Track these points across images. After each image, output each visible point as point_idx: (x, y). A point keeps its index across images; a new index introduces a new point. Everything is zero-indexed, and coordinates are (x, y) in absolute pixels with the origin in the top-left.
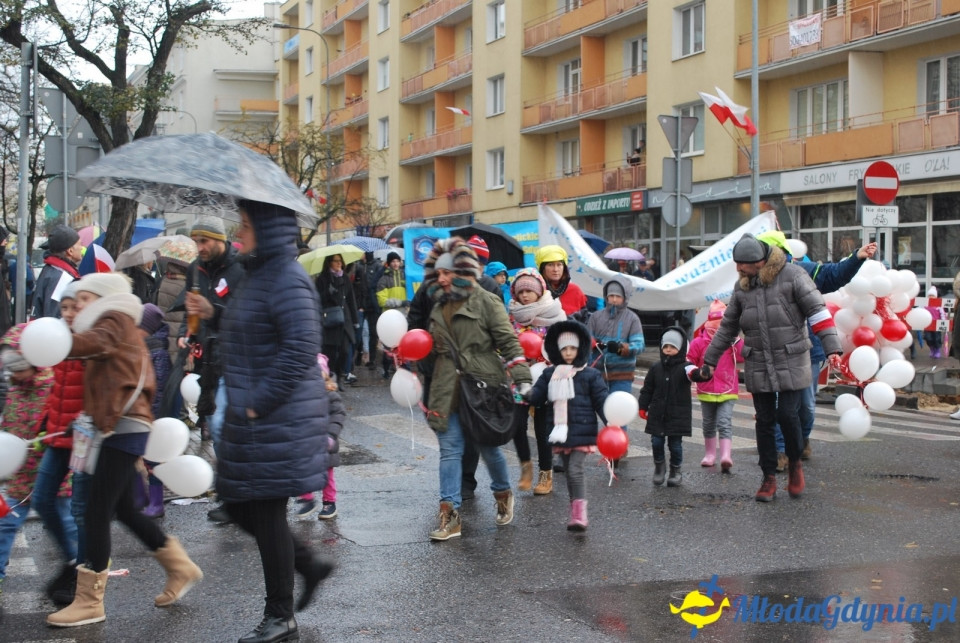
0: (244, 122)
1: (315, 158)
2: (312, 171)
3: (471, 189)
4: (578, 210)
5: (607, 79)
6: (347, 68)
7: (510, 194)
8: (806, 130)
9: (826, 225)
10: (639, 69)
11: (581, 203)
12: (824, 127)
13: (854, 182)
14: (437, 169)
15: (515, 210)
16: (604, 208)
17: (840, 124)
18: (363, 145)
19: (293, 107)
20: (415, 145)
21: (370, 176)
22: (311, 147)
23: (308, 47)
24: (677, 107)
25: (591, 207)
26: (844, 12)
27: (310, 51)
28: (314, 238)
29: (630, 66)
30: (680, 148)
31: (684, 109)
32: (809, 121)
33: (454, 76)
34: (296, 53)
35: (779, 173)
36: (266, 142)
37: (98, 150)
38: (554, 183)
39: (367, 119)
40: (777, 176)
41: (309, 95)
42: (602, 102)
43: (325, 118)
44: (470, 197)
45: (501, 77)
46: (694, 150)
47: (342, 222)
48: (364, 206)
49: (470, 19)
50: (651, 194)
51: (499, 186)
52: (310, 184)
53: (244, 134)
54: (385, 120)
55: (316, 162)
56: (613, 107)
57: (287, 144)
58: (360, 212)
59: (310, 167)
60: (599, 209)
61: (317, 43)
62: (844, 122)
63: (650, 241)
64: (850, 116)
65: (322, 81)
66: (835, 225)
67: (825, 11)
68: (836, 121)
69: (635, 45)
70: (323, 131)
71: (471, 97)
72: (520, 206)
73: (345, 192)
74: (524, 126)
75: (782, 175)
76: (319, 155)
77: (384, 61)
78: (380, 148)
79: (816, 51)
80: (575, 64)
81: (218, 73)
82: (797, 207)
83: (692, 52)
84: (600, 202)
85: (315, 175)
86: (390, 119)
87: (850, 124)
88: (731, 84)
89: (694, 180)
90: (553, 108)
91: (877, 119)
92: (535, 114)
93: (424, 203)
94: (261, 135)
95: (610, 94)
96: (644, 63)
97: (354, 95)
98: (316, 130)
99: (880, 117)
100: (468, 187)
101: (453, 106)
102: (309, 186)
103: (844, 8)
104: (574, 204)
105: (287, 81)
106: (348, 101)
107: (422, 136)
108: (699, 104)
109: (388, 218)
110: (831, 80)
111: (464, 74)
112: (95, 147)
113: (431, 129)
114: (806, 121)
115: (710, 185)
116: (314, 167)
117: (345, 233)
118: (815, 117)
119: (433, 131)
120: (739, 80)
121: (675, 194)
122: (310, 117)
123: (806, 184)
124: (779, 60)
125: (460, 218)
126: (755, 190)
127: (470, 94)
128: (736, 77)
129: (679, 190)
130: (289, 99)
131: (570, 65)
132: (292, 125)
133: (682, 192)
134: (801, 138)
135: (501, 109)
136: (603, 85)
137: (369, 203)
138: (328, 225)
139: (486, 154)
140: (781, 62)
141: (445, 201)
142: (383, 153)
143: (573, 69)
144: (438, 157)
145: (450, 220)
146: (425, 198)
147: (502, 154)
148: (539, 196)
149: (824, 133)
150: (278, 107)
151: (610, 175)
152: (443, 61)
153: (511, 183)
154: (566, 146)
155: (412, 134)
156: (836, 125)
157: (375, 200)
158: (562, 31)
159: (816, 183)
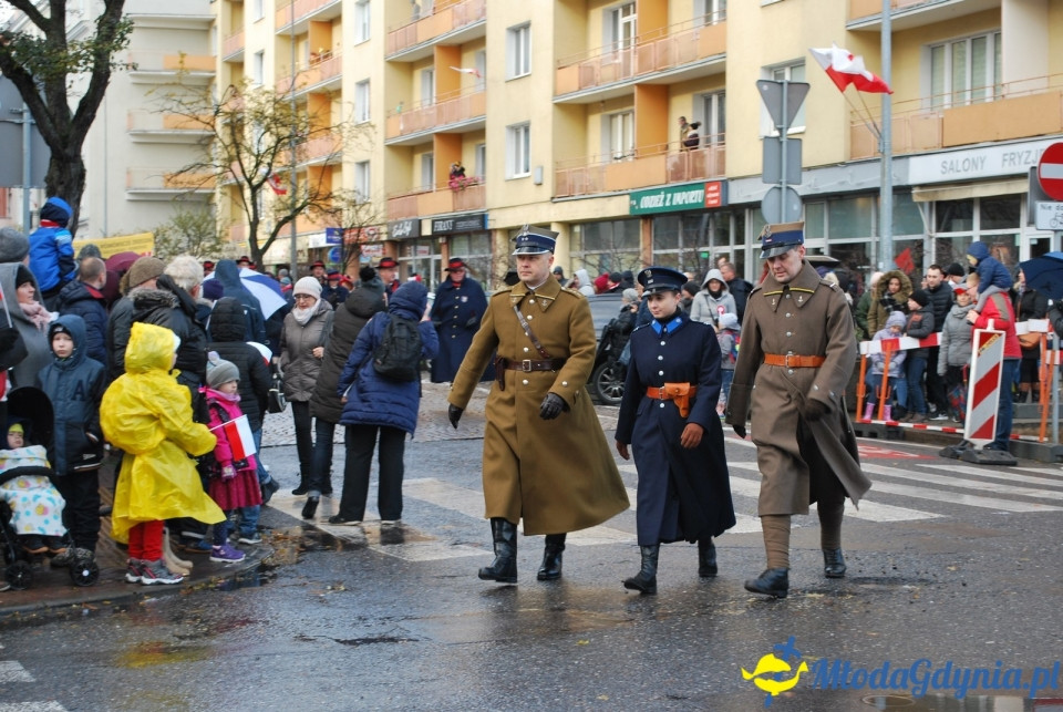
0: (180, 84)
1: (277, 135)
2: (272, 152)
3: (484, 179)
4: (632, 207)
5: (674, 29)
6: (312, 12)
7: (539, 185)
8: (942, 100)
9: (970, 228)
10: (715, 17)
11: (636, 197)
12: (968, 95)
13: (1025, 169)
14: (437, 150)
15: (545, 206)
16: (667, 204)
17: (989, 92)
18: (335, 120)
19: (237, 65)
20: (406, 119)
21: (345, 158)
24: (769, 69)
25: (651, 203)
28: (274, 243)
29: (703, 13)
30: (784, 126)
31: (775, 69)
32: (947, 89)
33: (461, 23)
35: (908, 157)
36: (212, 113)
37: (21, 125)
38: (601, 170)
39: (340, 80)
40: (904, 161)
41: (258, 50)
42: (665, 62)
43: (290, 81)
44: (483, 189)
45: (526, 26)
48: (343, 200)
50: (731, 184)
51: (523, 174)
52: (270, 170)
53: (180, 102)
54: (364, 84)
55: (279, 141)
56: (681, 68)
57: (239, 116)
59: (269, 148)
60: (661, 205)
62: (995, 88)
63: (730, 249)
64: (1005, 79)
65: (276, 29)
66: (982, 228)
68: (984, 87)
70: (287, 100)
71: (484, 53)
72: (553, 200)
73: (316, 182)
74: (555, 94)
75: (912, 160)
76: (285, 132)
78: (360, 121)
80: (627, 12)
82: (931, 203)
84: (662, 196)
85: (277, 159)
86: (372, 82)
87: (1004, 91)
88: (842, 35)
89: (804, 166)
90: (596, 72)
91: (1040, 86)
92: (571, 78)
93: (418, 197)
94: (203, 104)
95: (677, 50)
96: (723, 12)
97: (321, 50)
98: (277, 97)
99: (1043, 83)
100: (479, 175)
102: (268, 173)
104: (627, 197)
105: (228, 30)
106: (313, 58)
107: (417, 106)
108: (798, 64)
109: (379, 217)
110: (976, 33)
111: (474, 22)
112: (17, 121)
113: (428, 96)
114: (943, 87)
115: (812, 172)
116: (276, 147)
117: (311, 237)
118: (955, 82)
119: (431, 100)
120: (856, 33)
121: (778, 186)
122: (263, 80)
123: (943, 173)
124: (909, 5)
125: (470, 217)
126: (886, 179)
127: (482, 49)
128: (849, 28)
129: (784, 180)
130: (231, 54)
131: (621, 11)
132: (235, 91)
133: (788, 183)
134: (936, 110)
135: (526, 70)
136: (666, 37)
137: (348, 196)
138: (294, 226)
139: (505, 131)
140: (910, 8)
141: (449, 194)
142: (370, 129)
143: (624, 16)
144: (439, 135)
145: (457, 220)
146: (419, 190)
147: (527, 130)
148: (577, 188)
149: (968, 104)
150: (215, 66)
151: (676, 159)
152: (445, 5)
153: (539, 170)
154: (614, 120)
155: (401, 103)
156: (984, 93)
157: (356, 192)
159: (957, 171)
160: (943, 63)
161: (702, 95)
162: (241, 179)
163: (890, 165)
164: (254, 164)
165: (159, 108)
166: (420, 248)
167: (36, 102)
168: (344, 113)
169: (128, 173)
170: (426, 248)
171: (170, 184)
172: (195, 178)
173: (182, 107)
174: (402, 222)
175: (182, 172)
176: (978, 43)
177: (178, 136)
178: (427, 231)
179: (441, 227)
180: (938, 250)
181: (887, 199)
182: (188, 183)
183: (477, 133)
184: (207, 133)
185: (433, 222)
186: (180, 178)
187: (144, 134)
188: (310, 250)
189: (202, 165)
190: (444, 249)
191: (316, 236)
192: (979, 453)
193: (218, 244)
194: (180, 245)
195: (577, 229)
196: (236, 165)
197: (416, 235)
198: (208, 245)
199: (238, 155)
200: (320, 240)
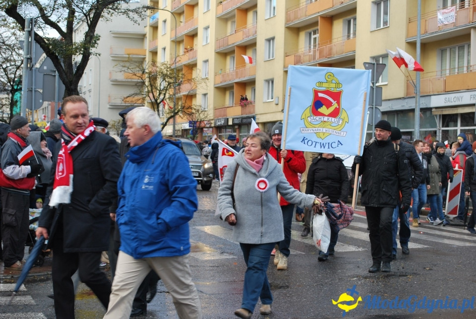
0: (128, 61)
1: (168, 82)
2: (166, 89)
3: (254, 102)
5: (335, 41)
6: (186, 32)
7: (277, 104)
8: (446, 72)
9: (456, 126)
10: (352, 36)
12: (456, 70)
14: (236, 89)
15: (279, 114)
17: (465, 69)
18: (193, 77)
19: (154, 53)
20: (223, 76)
21: (197, 92)
22: (164, 76)
23: (164, 19)
24: (373, 58)
26: (469, 6)
27: (165, 21)
28: (166, 127)
29: (346, 34)
30: (375, 82)
31: (376, 58)
32: (448, 67)
33: (246, 37)
34: (157, 23)
35: (430, 96)
36: (141, 72)
37: (55, 76)
39: (196, 60)
40: (429, 97)
41: (163, 47)
42: (330, 54)
43: (174, 59)
44: (254, 106)
45: (273, 39)
46: (382, 82)
47: (182, 118)
48: (195, 109)
49: (255, 6)
51: (270, 100)
52: (165, 97)
53: (128, 68)
54: (206, 61)
55: (169, 85)
56: (336, 57)
57: (153, 74)
58: (193, 113)
59: (165, 87)
61: (168, 16)
62: (468, 67)
64: (472, 64)
65: (171, 39)
66: (461, 126)
67: (458, 5)
68: (463, 67)
69: (349, 22)
70: (172, 67)
71: (256, 49)
72: (282, 111)
73: (184, 102)
75: (432, 97)
76: (171, 81)
77: (207, 28)
78: (204, 77)
79: (452, 27)
80: (315, 33)
81: (112, 33)
82: (440, 115)
83: (382, 27)
85: (168, 92)
86: (209, 60)
87: (471, 69)
88: (404, 44)
89: (383, 99)
90: (302, 58)
92: (291, 60)
93: (228, 109)
94: (138, 69)
95: (335, 50)
96: (355, 34)
97: (189, 47)
98: (169, 66)
100: (253, 100)
101: (245, 55)
103: (469, 4)
105: (152, 39)
106: (186, 50)
107: (227, 71)
108: (385, 56)
109: (208, 117)
110: (460, 44)
111: (252, 36)
112: (53, 74)
113: (232, 67)
114: (446, 66)
115: (391, 101)
116: (167, 87)
117: (183, 124)
118: (451, 65)
119: (234, 68)
120: (408, 43)
122: (164, 59)
123: (445, 102)
124: (431, 32)
126: (417, 105)
128: (407, 41)
129: (374, 104)
130: (152, 48)
131: (312, 33)
132: (154, 63)
133: (375, 105)
134: (443, 76)
135: (273, 57)
136: (331, 44)
137: (197, 108)
138: (174, 120)
139: (263, 82)
140: (432, 33)
141: (240, 108)
142: (207, 80)
143: (313, 35)
144: (236, 83)
145: (243, 118)
146: (228, 106)
147: (273, 82)
149: (456, 74)
150: (145, 53)
152: (240, 29)
153: (277, 98)
155: (221, 70)
156: (463, 69)
157: (200, 106)
158: (308, 14)
159: (451, 102)
160: (446, 56)
162: (153, 100)
163: (419, 99)
164: (158, 94)
165: (119, 70)
166: (228, 130)
167: (59, 66)
168: (198, 73)
169: (109, 97)
170: (230, 130)
171: (123, 102)
172: (134, 99)
173: (129, 70)
174: (221, 119)
175: (128, 97)
176: (461, 48)
177: (128, 81)
178: (230, 123)
179: (236, 121)
180: (443, 134)
181: (417, 113)
183: (252, 83)
184: (139, 81)
185: (233, 119)
186: (128, 99)
187: (116, 81)
188: (182, 130)
189: (137, 94)
190: (237, 130)
191: (185, 124)
192: (451, 221)
196: (151, 95)
197: (226, 124)
199: (152, 90)
200: (187, 126)
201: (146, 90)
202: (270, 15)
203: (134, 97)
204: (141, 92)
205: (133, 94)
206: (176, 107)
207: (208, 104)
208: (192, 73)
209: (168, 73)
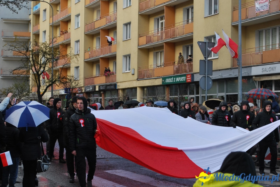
0: (15, 42)
1: (47, 58)
2: (45, 63)
3: (116, 72)
4: (163, 82)
5: (176, 25)
6: (61, 18)
7: (133, 75)
8: (263, 48)
9: (272, 90)
10: (190, 21)
11: (164, 79)
12: (271, 47)
14: (101, 63)
15: (135, 82)
16: (174, 81)
18: (68, 52)
19: (37, 35)
20: (91, 52)
21: (71, 66)
22: (45, 53)
23: (44, 9)
24: (207, 38)
25: (169, 81)
27: (45, 10)
28: (45, 93)
29: (186, 19)
30: (207, 57)
31: (209, 38)
32: (264, 45)
33: (109, 22)
34: (39, 11)
35: (251, 66)
36: (25, 50)
38: (153, 70)
39: (70, 40)
40: (250, 68)
41: (44, 30)
42: (174, 35)
43: (51, 41)
44: (116, 76)
45: (129, 23)
46: (214, 56)
47: (58, 86)
48: (68, 79)
50: (195, 75)
51: (128, 71)
53: (15, 47)
54: (78, 41)
55: (47, 60)
56: (178, 38)
57: (34, 51)
58: (67, 82)
59: (44, 62)
60: (172, 81)
61: (48, 7)
63: (194, 96)
65: (50, 24)
66: (275, 90)
68: (276, 44)
69: (188, 10)
70: (50, 46)
71: (116, 32)
72: (138, 80)
73: (60, 73)
74: (138, 45)
77: (78, 16)
78: (76, 53)
79: (267, 14)
80: (162, 19)
81: (3, 20)
82: (259, 82)
83: (213, 14)
85: (47, 66)
86: (80, 41)
88: (229, 28)
89: (213, 70)
90: (152, 39)
92: (143, 40)
93: (95, 78)
94: (23, 48)
95: (177, 32)
96: (192, 19)
97: (64, 30)
98: (47, 45)
100: (115, 71)
101: (108, 36)
102: (44, 70)
104: (161, 79)
105: (35, 24)
106: (61, 33)
107: (94, 48)
109: (79, 85)
110: (273, 27)
111: (113, 22)
113: (98, 46)
114: (263, 44)
115: (221, 71)
117: (60, 91)
118: (267, 43)
120: (233, 26)
121: (205, 76)
122: (44, 40)
123: (262, 72)
125: (111, 85)
126: (240, 74)
127: (115, 31)
128: (232, 25)
129: (206, 74)
130: (35, 32)
131: (160, 19)
132: (36, 43)
133: (208, 75)
134: (260, 51)
135: (129, 37)
136: (174, 27)
138: (52, 87)
139: (122, 57)
140: (252, 18)
141: (104, 77)
142: (77, 56)
144: (100, 58)
145: (107, 86)
146: (95, 76)
147: (130, 57)
148: (145, 76)
149: (270, 49)
150: (30, 35)
151: (177, 67)
152: (104, 16)
153: (133, 70)
154: (158, 54)
155: (89, 48)
156: (276, 46)
157: (72, 76)
158: (156, 4)
159: (267, 71)
160: (263, 36)
161: (186, 46)
162: (35, 73)
163: (241, 69)
164: (39, 67)
165: (8, 49)
166: (95, 95)
168: (71, 51)
169: (1, 70)
170: (97, 95)
171: (11, 74)
172: (20, 72)
173: (16, 49)
174: (90, 86)
175: (15, 70)
176: (274, 30)
178: (97, 89)
179: (101, 88)
181: (240, 80)
182: (18, 73)
183: (113, 58)
184: (24, 57)
185: (99, 87)
186: (15, 72)
187: (7, 57)
188: (59, 95)
189: (22, 68)
190: (103, 95)
193: (28, 93)
194: (15, 94)
195: (145, 89)
196: (33, 68)
197: (94, 91)
198: (25, 93)
199: (34, 64)
200: (63, 92)
201: (30, 64)
202: (127, 6)
203: (20, 70)
204: (25, 66)
205: (19, 68)
206: (54, 78)
207: (80, 74)
208: (66, 51)
209: (47, 51)
